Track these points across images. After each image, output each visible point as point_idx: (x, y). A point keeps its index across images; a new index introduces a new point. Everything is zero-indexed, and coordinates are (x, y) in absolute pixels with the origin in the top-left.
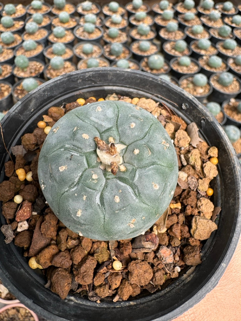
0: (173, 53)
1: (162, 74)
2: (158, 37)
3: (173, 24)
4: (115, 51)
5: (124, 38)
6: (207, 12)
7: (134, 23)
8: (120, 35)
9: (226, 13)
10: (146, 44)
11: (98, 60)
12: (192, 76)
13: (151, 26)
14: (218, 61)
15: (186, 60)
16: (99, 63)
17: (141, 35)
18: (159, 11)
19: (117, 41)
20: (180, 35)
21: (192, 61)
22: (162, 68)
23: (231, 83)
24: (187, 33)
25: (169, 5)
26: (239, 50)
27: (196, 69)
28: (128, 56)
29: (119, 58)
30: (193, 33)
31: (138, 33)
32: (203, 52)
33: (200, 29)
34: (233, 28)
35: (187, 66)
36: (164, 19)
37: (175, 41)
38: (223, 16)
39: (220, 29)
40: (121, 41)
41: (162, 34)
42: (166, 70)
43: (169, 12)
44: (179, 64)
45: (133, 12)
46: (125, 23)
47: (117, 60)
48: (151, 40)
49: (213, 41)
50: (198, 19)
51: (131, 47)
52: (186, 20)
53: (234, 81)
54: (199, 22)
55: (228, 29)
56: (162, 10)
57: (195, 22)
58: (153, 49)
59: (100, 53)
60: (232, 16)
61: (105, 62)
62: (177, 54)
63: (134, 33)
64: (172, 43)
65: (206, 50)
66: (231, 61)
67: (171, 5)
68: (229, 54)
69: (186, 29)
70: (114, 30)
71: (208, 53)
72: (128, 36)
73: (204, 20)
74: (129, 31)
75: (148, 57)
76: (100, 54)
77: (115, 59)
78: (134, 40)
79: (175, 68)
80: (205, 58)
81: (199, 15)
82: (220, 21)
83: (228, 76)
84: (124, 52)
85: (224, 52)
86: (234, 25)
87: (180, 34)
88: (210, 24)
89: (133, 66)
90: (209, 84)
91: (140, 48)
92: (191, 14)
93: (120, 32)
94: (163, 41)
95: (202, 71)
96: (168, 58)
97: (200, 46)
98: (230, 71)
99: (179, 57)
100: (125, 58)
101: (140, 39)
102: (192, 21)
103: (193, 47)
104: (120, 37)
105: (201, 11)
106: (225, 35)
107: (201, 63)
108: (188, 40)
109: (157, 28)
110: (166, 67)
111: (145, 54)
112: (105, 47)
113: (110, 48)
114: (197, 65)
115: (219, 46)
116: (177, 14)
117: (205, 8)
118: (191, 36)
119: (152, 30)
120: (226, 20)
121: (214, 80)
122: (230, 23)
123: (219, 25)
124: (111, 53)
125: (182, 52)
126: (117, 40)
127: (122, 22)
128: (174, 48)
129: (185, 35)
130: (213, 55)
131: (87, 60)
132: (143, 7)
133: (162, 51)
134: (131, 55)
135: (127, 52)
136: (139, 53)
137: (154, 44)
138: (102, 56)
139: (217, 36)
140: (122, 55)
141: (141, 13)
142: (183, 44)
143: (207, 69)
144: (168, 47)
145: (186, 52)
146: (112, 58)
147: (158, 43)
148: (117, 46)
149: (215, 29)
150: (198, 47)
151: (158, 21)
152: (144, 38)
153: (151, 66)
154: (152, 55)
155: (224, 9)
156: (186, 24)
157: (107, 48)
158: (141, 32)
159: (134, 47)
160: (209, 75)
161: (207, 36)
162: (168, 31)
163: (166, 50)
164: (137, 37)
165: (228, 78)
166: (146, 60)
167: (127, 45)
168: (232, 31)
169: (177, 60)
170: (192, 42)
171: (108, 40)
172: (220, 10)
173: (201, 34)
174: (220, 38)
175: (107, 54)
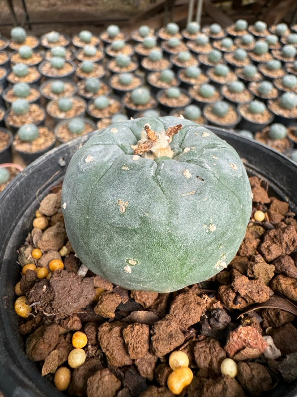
0: (159, 84)
1: (149, 109)
2: (141, 68)
3: (157, 52)
4: (91, 88)
5: (101, 72)
6: (193, 37)
7: (111, 54)
8: (96, 69)
9: (214, 37)
10: (127, 77)
11: (72, 100)
12: (183, 108)
13: (131, 57)
14: (210, 90)
15: (175, 91)
16: (73, 103)
17: (121, 67)
18: (139, 39)
19: (94, 77)
20: (165, 65)
21: (182, 92)
22: (148, 103)
23: (226, 113)
24: (174, 61)
25: (149, 32)
26: (232, 77)
27: (186, 100)
28: (107, 92)
29: (96, 96)
30: (180, 60)
31: (118, 65)
32: (193, 81)
33: (186, 55)
34: (223, 53)
35: (176, 98)
36: (146, 48)
37: (160, 71)
38: (212, 40)
39: (210, 54)
40: (97, 76)
41: (146, 64)
42: (153, 105)
43: (151, 39)
44: (168, 97)
45: (109, 41)
46: (100, 54)
47: (94, 97)
48: (133, 72)
49: (203, 68)
50: (183, 46)
51: (110, 81)
52: (171, 47)
53: (229, 111)
54: (186, 48)
55: (218, 54)
56: (143, 37)
57: (180, 49)
58: (136, 82)
59: (73, 91)
60: (221, 39)
61: (79, 101)
62: (164, 85)
63: (112, 65)
64: (158, 74)
65: (195, 78)
66: (225, 90)
67: (152, 31)
68: (222, 81)
69: (171, 57)
70: (88, 63)
71: (199, 82)
72: (106, 69)
73: (191, 45)
74: (106, 63)
75: (131, 91)
76: (74, 93)
77: (92, 97)
78: (113, 73)
79: (163, 101)
80: (195, 87)
81: (185, 40)
82: (208, 46)
83: (223, 106)
84: (102, 88)
85: (216, 79)
86: (224, 49)
87: (165, 63)
88: (198, 50)
89: (114, 103)
90: (203, 116)
91: (121, 82)
92: (175, 40)
93: (95, 66)
94: (147, 72)
95: (194, 102)
96: (154, 91)
97: (189, 75)
98: (225, 100)
99: (167, 89)
100: (104, 94)
101: (119, 72)
102: (178, 48)
103: (181, 77)
104: (95, 71)
105: (186, 35)
106: (215, 60)
107: (192, 93)
108: (175, 69)
109: (139, 58)
110: (153, 102)
111: (128, 89)
112: (79, 84)
113: (85, 85)
114: (188, 95)
115: (210, 73)
116: (160, 41)
117: (191, 33)
118: (179, 64)
119: (133, 61)
120: (216, 44)
121: (209, 112)
122: (219, 47)
123: (208, 50)
124: (86, 90)
125: (169, 83)
126: (92, 75)
127: (98, 54)
128: (161, 79)
129: (171, 63)
130: (204, 83)
131: (58, 100)
132: (120, 35)
133: (147, 84)
134: (111, 91)
135: (106, 87)
136: (120, 88)
137: (137, 76)
138: (77, 95)
139: (206, 63)
140: (101, 92)
141: (119, 42)
142: (169, 74)
143: (200, 99)
144: (153, 78)
145: (175, 82)
146: (89, 95)
147: (142, 74)
148: (93, 81)
149: (204, 55)
150: (186, 76)
151: (140, 50)
152: (124, 70)
153: (136, 101)
154: (135, 89)
155: (212, 33)
156: (171, 51)
157: (81, 84)
158: (120, 64)
159: (114, 81)
160: (201, 106)
161: (196, 63)
162: (152, 60)
163: (151, 83)
164: (116, 69)
165: (223, 107)
166: (128, 95)
167: (105, 79)
168: (223, 57)
169: (165, 92)
170: (180, 72)
171: (82, 75)
172: (208, 33)
173: (188, 61)
174: (210, 64)
175: (82, 92)
